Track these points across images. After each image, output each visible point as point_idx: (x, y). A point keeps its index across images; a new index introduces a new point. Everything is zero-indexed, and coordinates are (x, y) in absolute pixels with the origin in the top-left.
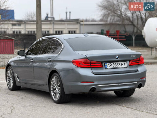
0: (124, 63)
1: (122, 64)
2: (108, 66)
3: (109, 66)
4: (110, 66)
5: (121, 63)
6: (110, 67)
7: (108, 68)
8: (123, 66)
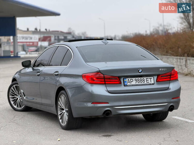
0: (150, 78)
6: (131, 84)
7: (127, 84)
8: (149, 82)
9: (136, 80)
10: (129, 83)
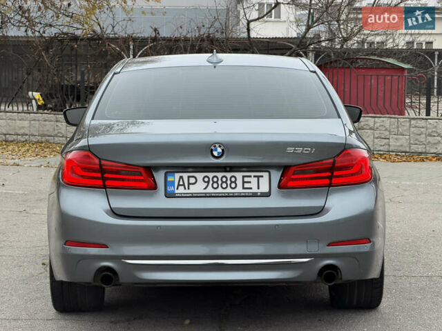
0: (258, 177)
1: (246, 179)
2: (179, 185)
3: (184, 185)
4: (189, 184)
5: (244, 177)
6: (187, 191)
7: (176, 192)
8: (251, 188)
9: (206, 179)
10: (181, 188)
